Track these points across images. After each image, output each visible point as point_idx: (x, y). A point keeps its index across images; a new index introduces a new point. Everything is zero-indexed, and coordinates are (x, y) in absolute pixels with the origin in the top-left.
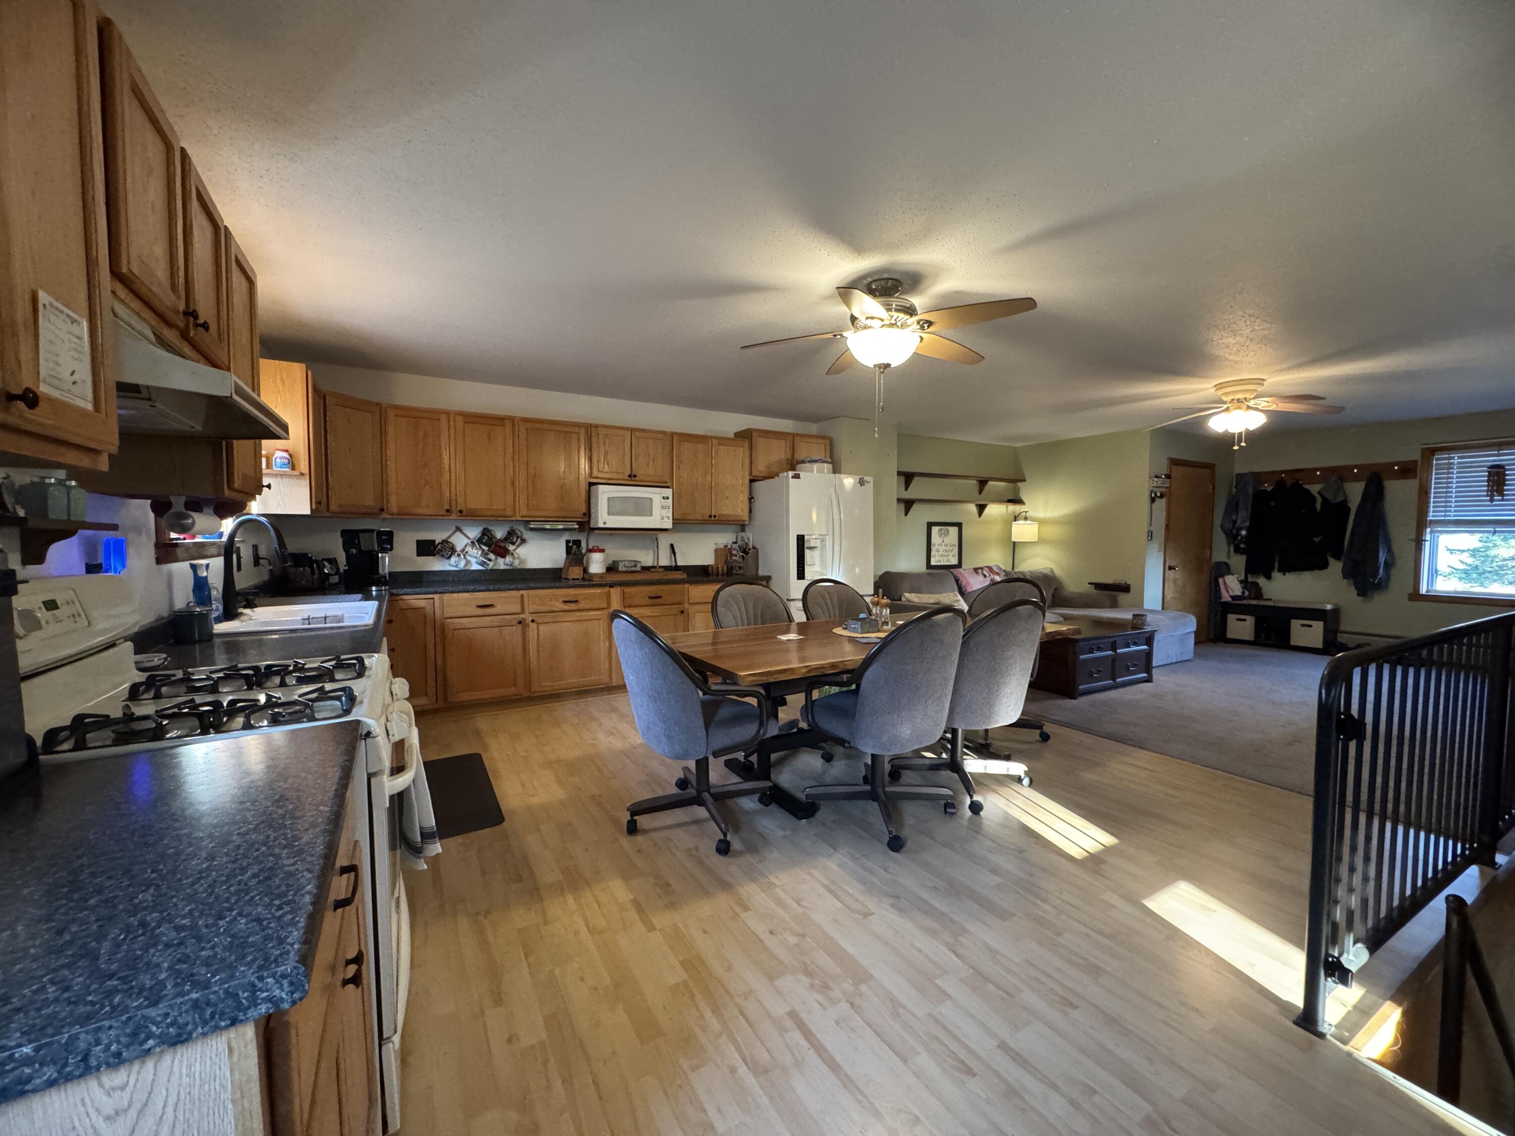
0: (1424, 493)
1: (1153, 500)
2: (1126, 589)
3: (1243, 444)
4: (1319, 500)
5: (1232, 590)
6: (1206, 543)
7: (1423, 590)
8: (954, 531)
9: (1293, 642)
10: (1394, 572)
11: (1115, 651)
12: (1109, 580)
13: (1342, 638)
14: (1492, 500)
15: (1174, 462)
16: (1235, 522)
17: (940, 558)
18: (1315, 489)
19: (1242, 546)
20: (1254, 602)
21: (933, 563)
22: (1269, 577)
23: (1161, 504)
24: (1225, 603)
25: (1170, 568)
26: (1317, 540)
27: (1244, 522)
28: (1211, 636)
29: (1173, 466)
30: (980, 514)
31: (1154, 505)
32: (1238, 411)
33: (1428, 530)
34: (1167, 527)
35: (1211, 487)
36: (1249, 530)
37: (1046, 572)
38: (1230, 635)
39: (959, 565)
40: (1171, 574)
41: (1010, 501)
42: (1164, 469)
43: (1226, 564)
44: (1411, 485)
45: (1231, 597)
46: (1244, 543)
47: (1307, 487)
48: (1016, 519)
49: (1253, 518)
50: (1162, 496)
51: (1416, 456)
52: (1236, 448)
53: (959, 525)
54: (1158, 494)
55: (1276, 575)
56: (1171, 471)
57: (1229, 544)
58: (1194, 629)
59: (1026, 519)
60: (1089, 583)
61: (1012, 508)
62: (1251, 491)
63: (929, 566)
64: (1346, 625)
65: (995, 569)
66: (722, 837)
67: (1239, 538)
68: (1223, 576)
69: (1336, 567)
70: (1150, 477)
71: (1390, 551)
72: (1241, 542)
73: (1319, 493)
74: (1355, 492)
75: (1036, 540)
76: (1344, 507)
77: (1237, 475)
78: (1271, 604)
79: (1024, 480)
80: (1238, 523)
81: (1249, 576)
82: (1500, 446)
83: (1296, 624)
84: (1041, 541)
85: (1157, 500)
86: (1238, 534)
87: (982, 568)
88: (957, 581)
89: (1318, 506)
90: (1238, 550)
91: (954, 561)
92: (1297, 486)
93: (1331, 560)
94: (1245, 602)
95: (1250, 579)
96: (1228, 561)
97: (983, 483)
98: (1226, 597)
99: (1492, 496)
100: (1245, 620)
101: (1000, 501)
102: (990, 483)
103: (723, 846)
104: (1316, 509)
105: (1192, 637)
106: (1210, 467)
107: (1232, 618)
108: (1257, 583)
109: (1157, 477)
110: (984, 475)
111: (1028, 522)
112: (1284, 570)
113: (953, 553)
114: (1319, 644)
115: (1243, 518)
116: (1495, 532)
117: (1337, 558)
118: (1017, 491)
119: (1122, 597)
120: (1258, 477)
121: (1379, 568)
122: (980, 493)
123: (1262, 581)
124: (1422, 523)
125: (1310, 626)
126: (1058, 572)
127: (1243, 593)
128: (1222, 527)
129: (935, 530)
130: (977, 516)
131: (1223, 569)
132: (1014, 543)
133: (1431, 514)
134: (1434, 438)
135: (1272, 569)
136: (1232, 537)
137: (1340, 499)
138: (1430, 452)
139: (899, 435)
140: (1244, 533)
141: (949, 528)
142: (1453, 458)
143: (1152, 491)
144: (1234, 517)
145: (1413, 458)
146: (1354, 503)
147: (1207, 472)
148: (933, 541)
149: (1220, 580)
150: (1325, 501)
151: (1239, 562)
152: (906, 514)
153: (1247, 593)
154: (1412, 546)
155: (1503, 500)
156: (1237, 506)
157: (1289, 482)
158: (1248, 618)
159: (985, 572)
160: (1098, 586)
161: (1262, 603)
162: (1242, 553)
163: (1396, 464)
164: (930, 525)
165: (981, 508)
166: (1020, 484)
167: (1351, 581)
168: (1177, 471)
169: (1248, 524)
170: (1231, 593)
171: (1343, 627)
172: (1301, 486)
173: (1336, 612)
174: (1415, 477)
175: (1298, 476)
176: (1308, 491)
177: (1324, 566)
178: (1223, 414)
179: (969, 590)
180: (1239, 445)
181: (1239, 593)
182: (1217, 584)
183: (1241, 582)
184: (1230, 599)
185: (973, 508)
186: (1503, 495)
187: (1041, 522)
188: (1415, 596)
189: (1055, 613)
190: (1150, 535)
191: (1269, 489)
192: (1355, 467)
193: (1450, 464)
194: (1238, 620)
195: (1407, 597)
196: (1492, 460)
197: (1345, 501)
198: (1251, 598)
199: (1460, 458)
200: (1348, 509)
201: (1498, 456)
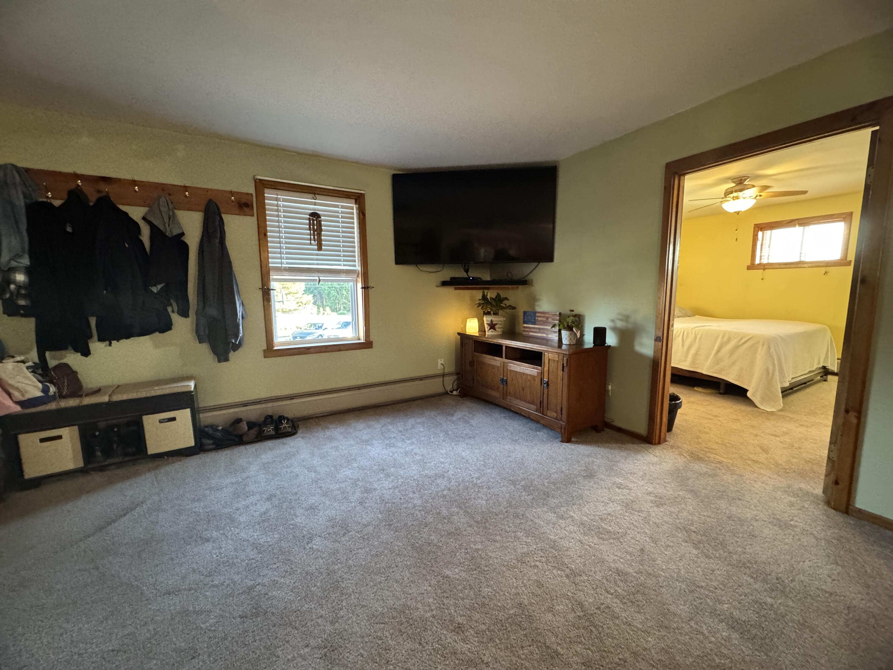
0: (262, 234)
4: (146, 230)
5: (17, 389)
7: (276, 343)
9: (152, 450)
10: (246, 326)
13: (204, 420)
14: (315, 249)
18: (136, 212)
19: (22, 302)
20: (72, 402)
22: (86, 353)
26: (155, 290)
27: (17, 256)
33: (272, 278)
36: (29, 271)
38: (31, 474)
44: (249, 222)
45: (18, 402)
46: (25, 297)
47: (122, 208)
49: (36, 249)
51: (250, 188)
55: (97, 345)
62: (20, 202)
67: (12, 287)
69: (183, 325)
71: (242, 303)
72: (18, 296)
73: (144, 218)
74: (191, 222)
76: (180, 241)
78: (105, 398)
81: (48, 354)
83: (151, 422)
86: (8, 281)
89: (146, 239)
92: (106, 204)
93: (175, 318)
94: (52, 406)
95: (52, 363)
98: (9, 406)
100: (60, 437)
104: (141, 243)
107: (29, 442)
108: (66, 366)
112: (109, 337)
114: (190, 442)
115: (12, 248)
117: (184, 313)
120: (27, 177)
123: (72, 359)
124: (266, 271)
125: (173, 419)
127: (45, 390)
133: (271, 258)
135: (91, 336)
137: (176, 232)
138: (261, 187)
140: (20, 277)
145: (248, 191)
150: (155, 231)
153: (51, 390)
154: (260, 294)
155: (322, 249)
157: (93, 198)
158: (65, 432)
161: (87, 401)
162: (25, 317)
163: (233, 194)
169: (26, 261)
172: (112, 204)
173: (196, 387)
174: (253, 215)
175: (106, 188)
176: (126, 214)
177: (165, 327)
183: (34, 369)
184: (18, 409)
186: (321, 245)
188: (272, 351)
191: (57, 203)
192: (186, 188)
193: (277, 205)
194: (42, 440)
195: (262, 354)
196: (312, 208)
197: (183, 234)
198: (62, 397)
199: (284, 200)
200: (185, 247)
201: (315, 204)
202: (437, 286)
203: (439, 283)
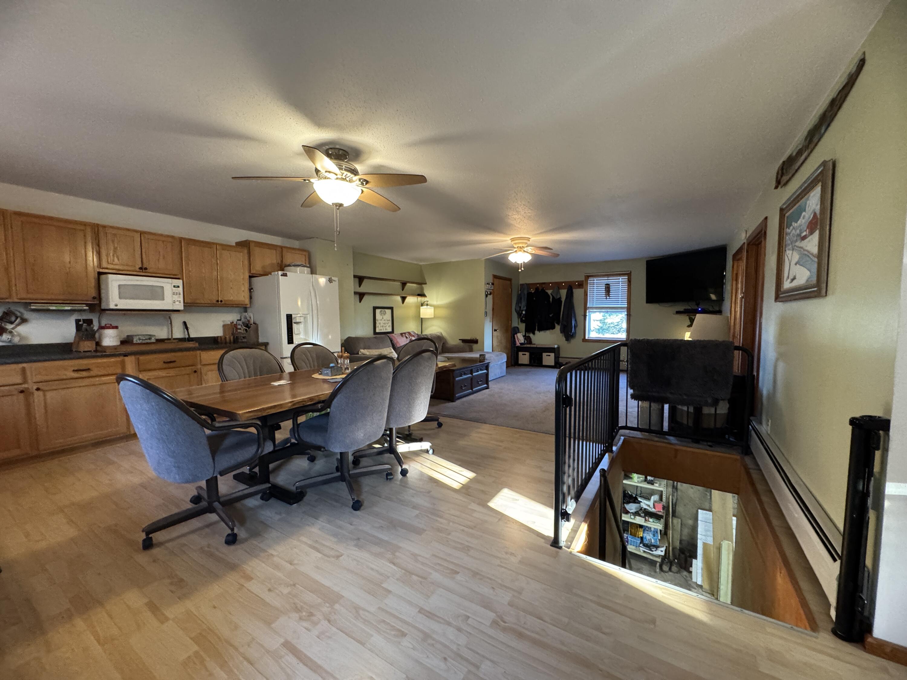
0: (586, 294)
1: (487, 296)
2: (476, 342)
3: (523, 269)
4: (551, 297)
5: (520, 340)
6: (509, 318)
7: (587, 338)
8: (389, 312)
9: (544, 364)
10: (577, 329)
11: (472, 375)
12: (468, 337)
13: (561, 360)
14: (606, 299)
15: (495, 277)
16: (520, 307)
17: (381, 328)
18: (549, 292)
19: (524, 319)
20: (529, 346)
21: (377, 331)
22: (534, 334)
23: (490, 297)
24: (518, 347)
25: (495, 330)
26: (551, 316)
27: (524, 307)
28: (513, 363)
29: (495, 279)
30: (403, 302)
31: (487, 298)
32: (520, 252)
33: (588, 311)
34: (493, 309)
35: (510, 290)
36: (526, 311)
37: (439, 334)
38: (520, 362)
39: (393, 332)
40: (495, 333)
41: (419, 295)
42: (491, 280)
43: (518, 328)
44: (581, 291)
45: (520, 343)
46: (525, 317)
47: (547, 291)
48: (422, 305)
49: (528, 305)
50: (490, 294)
51: (583, 279)
52: (520, 270)
53: (392, 308)
54: (489, 293)
55: (536, 332)
56: (494, 281)
57: (518, 318)
58: (506, 360)
59: (427, 305)
60: (460, 340)
61: (420, 299)
62: (526, 292)
63: (375, 333)
64: (562, 354)
65: (412, 334)
66: (229, 532)
67: (522, 315)
68: (516, 334)
69: (558, 327)
70: (485, 284)
71: (576, 320)
72: (523, 317)
73: (551, 294)
74: (563, 293)
75: (433, 317)
76: (559, 300)
77: (521, 285)
78: (535, 346)
79: (426, 284)
80: (522, 307)
81: (527, 333)
82: (608, 276)
83: (544, 355)
84: (435, 317)
85: (488, 295)
86: (522, 313)
87: (405, 333)
88: (391, 341)
89: (551, 300)
90: (522, 321)
91: (390, 330)
92: (543, 291)
93: (556, 325)
94: (525, 346)
95: (527, 335)
96: (518, 326)
97: (404, 284)
98: (518, 344)
99: (606, 297)
100: (525, 354)
101: (413, 295)
102: (408, 284)
103: (230, 538)
105: (505, 364)
106: (510, 280)
107: (520, 354)
108: (529, 337)
109: (488, 284)
110: (405, 280)
111: (429, 307)
112: (539, 330)
113: (389, 325)
114: (553, 364)
115: (523, 305)
116: (607, 312)
117: (558, 324)
118: (422, 289)
119: (475, 346)
120: (529, 285)
121: (572, 328)
122: (403, 290)
123: (531, 335)
124: (586, 308)
125: (549, 356)
126: (444, 334)
128: (515, 309)
129: (378, 311)
130: (401, 303)
131: (516, 331)
132: (422, 318)
133: (588, 304)
134: (590, 271)
135: (535, 330)
136: (519, 314)
137: (558, 297)
138: (587, 277)
139: (354, 253)
140: (524, 312)
141: (386, 310)
142: (594, 280)
143: (486, 291)
144: (520, 305)
145: (582, 280)
146: (563, 299)
147: (509, 282)
148: (377, 318)
149: (516, 336)
150: (553, 298)
151: (522, 326)
152: (360, 302)
153: (526, 342)
154: (583, 317)
155: (609, 298)
156: (521, 299)
157: (540, 288)
158: (526, 353)
159: (407, 336)
160: (464, 341)
161: (532, 346)
162: (524, 322)
163: (577, 282)
164: (375, 308)
165: (404, 299)
166: (424, 286)
167: (563, 334)
168: (497, 281)
169: (525, 308)
170: (520, 342)
171: (561, 356)
172: (544, 290)
173: (558, 348)
174: (583, 288)
175: (543, 286)
177: (553, 328)
178: (514, 253)
179: (398, 346)
180: (521, 269)
181: (523, 342)
182: (514, 338)
183: (524, 336)
184: (519, 345)
185: (399, 298)
186: (609, 296)
187: (435, 307)
188: (584, 340)
189: (444, 357)
190: (486, 313)
191: (533, 292)
192: (563, 282)
193: (594, 283)
194: (523, 354)
195: (582, 341)
196: (606, 282)
197: (560, 298)
198: (527, 344)
199: (597, 280)
200: (561, 302)
201: (608, 280)
202: (674, 314)
203: (675, 312)
